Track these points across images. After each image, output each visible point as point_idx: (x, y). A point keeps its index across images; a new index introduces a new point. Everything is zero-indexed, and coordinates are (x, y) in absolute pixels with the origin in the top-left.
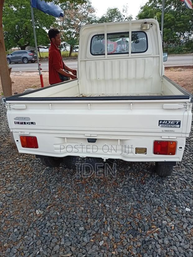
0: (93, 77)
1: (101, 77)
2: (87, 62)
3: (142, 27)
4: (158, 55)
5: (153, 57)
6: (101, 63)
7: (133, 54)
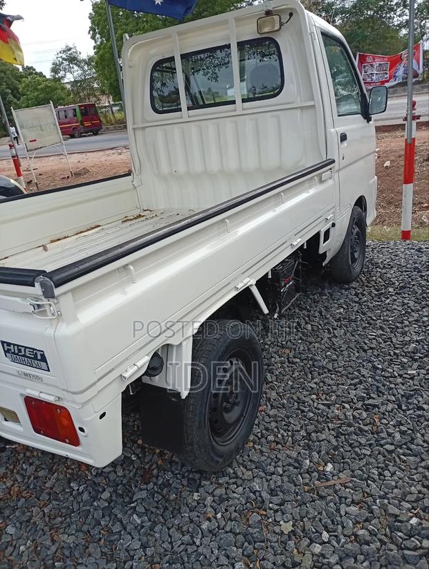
0: (165, 169)
1: (181, 168)
2: (147, 129)
3: (259, 27)
4: (311, 103)
5: (302, 108)
6: (176, 130)
7: (247, 105)
